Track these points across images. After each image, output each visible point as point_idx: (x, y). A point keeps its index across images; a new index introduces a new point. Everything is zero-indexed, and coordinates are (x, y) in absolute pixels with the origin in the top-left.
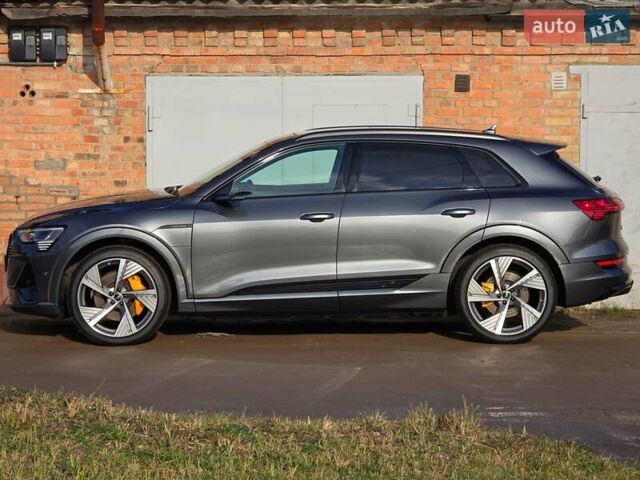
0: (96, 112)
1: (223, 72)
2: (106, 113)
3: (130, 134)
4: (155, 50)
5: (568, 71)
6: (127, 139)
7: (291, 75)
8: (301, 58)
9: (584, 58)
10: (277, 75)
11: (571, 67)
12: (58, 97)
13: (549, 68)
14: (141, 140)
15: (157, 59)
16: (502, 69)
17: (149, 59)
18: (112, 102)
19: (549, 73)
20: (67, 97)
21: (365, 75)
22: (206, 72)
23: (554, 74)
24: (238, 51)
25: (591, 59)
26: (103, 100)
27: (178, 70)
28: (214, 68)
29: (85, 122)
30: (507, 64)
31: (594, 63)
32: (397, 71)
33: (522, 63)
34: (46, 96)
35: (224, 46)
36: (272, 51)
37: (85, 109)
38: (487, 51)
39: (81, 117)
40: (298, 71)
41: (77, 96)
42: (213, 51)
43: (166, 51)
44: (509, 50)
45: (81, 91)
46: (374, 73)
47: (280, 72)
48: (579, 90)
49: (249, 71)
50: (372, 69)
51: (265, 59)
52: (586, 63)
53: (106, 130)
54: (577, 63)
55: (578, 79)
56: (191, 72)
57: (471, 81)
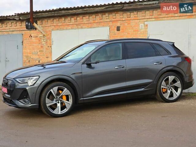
0: (43, 40)
1: (67, 29)
2: (45, 40)
3: (49, 45)
5: (144, 24)
6: (48, 47)
7: (80, 29)
9: (148, 20)
12: (36, 37)
13: (139, 23)
14: (51, 47)
15: (54, 27)
17: (52, 27)
18: (46, 38)
23: (141, 25)
24: (69, 24)
26: (44, 37)
27: (58, 29)
28: (65, 28)
29: (41, 43)
30: (129, 23)
31: (151, 21)
33: (133, 22)
34: (34, 37)
36: (76, 23)
38: (124, 19)
40: (82, 28)
42: (64, 24)
43: (55, 25)
44: (129, 19)
45: (40, 36)
47: (78, 28)
48: (147, 29)
49: (72, 28)
50: (98, 26)
51: (75, 25)
53: (45, 44)
54: (146, 21)
55: (147, 25)
56: (60, 29)
57: (120, 28)
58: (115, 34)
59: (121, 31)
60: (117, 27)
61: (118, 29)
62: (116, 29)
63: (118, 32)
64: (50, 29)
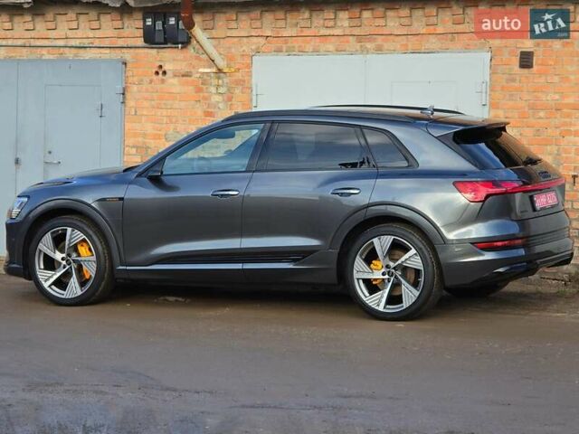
0: (213, 90)
1: (316, 51)
2: (221, 90)
3: (239, 110)
4: (259, 32)
7: (373, 53)
8: (382, 37)
10: (362, 53)
12: (183, 76)
15: (262, 41)
17: (255, 39)
18: (226, 80)
20: (190, 76)
21: (438, 52)
22: (302, 52)
24: (328, 32)
26: (219, 78)
27: (279, 51)
28: (309, 48)
29: (205, 98)
32: (467, 48)
34: (175, 75)
35: (316, 27)
36: (357, 31)
37: (204, 87)
39: (201, 94)
40: (379, 50)
41: (198, 75)
43: (270, 33)
45: (201, 70)
46: (446, 50)
47: (364, 51)
50: (444, 46)
51: (351, 38)
53: (221, 105)
56: (290, 52)
57: (535, 58)
58: (514, 80)
59: (535, 67)
60: (522, 53)
61: (526, 60)
62: (516, 61)
63: (526, 71)
64: (244, 48)
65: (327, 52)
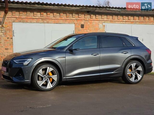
1: (31, 22)
4: (15, 16)
5: (102, 24)
6: (8, 38)
7: (46, 23)
8: (49, 19)
9: (105, 22)
10: (43, 23)
11: (103, 23)
13: (99, 23)
14: (12, 38)
16: (90, 23)
17: (13, 19)
19: (99, 24)
21: (62, 24)
22: (27, 22)
23: (100, 25)
24: (34, 17)
25: (107, 22)
26: (2, 28)
27: (20, 22)
30: (91, 22)
31: (107, 23)
32: (69, 23)
33: (94, 22)
35: (31, 16)
36: (42, 18)
38: (87, 19)
40: (48, 23)
42: (29, 17)
43: (17, 17)
44: (92, 19)
46: (64, 23)
49: (37, 22)
50: (64, 22)
51: (40, 19)
52: (106, 23)
54: (104, 23)
55: (104, 26)
56: (23, 22)
57: (84, 26)
58: (80, 31)
59: (84, 28)
61: (82, 26)
62: (80, 26)
64: (10, 20)
65: (34, 23)
